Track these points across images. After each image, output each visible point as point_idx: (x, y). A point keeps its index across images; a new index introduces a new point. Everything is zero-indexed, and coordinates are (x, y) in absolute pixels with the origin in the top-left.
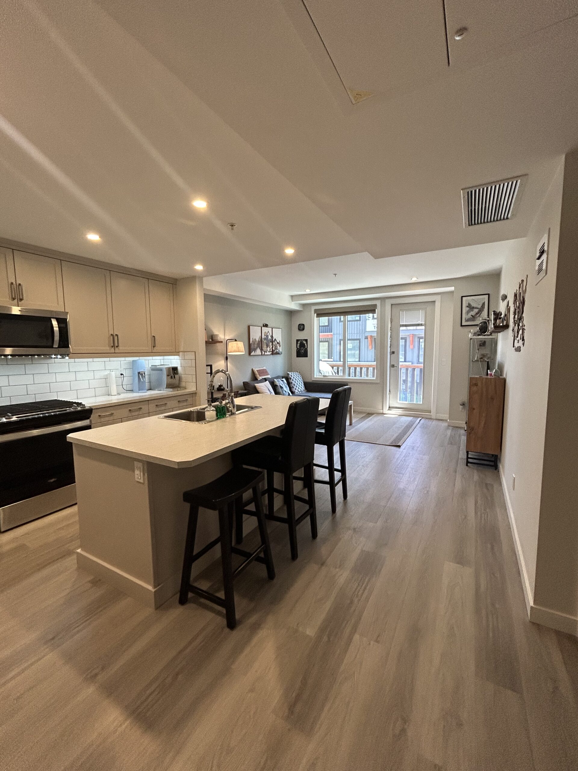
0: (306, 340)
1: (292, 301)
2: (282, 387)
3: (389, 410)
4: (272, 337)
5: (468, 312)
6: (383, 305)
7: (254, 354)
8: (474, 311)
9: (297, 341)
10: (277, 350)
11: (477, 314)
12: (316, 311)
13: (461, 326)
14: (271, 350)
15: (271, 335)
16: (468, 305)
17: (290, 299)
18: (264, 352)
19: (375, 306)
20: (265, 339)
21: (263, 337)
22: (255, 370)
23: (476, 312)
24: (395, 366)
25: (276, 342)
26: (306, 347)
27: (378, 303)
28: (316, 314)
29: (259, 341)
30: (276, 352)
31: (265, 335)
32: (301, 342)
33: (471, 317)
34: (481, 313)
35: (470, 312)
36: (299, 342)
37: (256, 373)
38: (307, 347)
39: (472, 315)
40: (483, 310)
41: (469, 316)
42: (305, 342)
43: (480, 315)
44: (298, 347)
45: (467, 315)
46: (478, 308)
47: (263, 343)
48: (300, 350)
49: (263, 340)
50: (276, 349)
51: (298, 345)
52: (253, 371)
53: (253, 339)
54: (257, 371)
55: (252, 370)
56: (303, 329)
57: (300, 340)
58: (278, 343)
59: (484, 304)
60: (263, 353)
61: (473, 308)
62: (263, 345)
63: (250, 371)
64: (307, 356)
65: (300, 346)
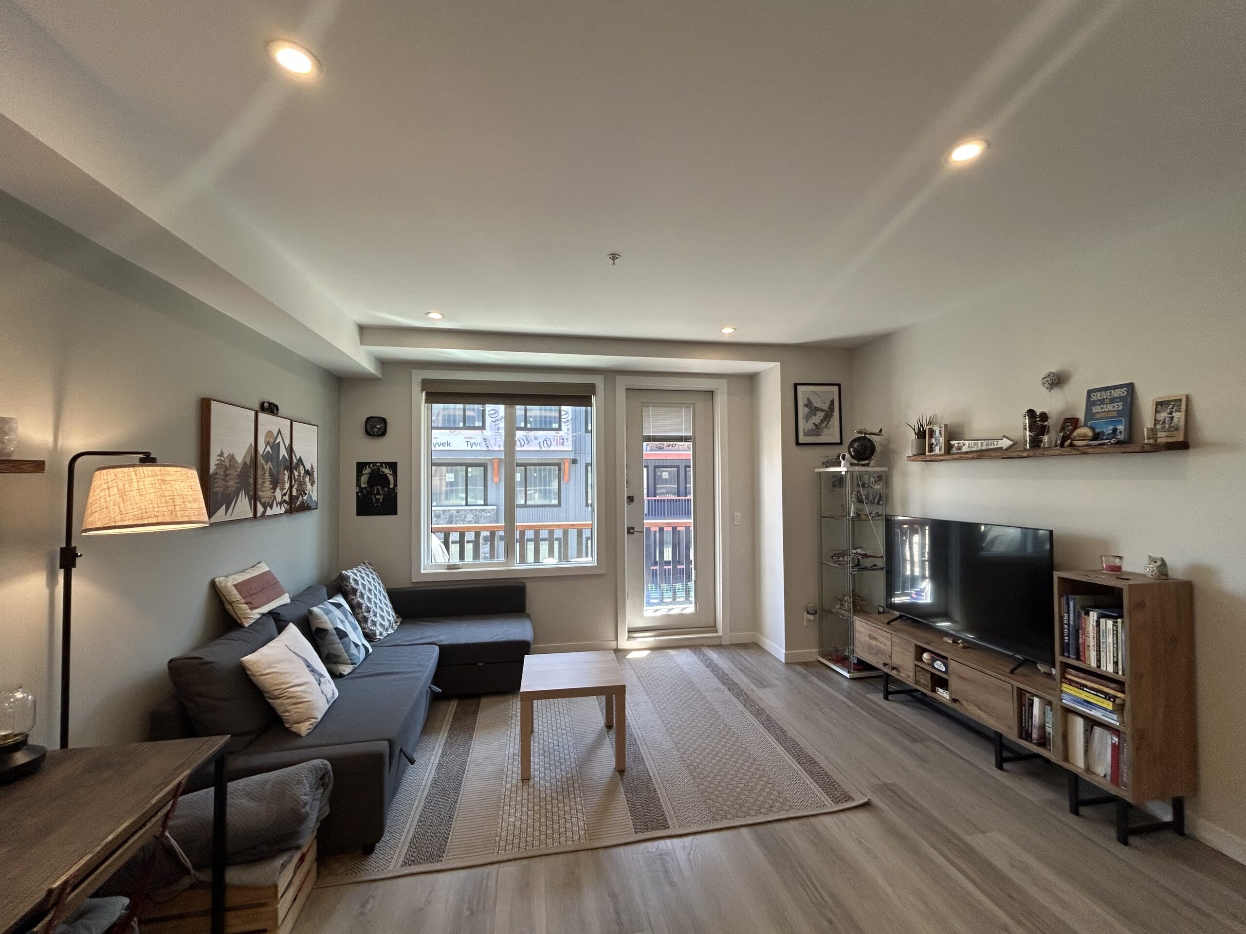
0: (393, 466)
1: (361, 344)
2: (342, 635)
3: (629, 638)
4: (290, 450)
5: (808, 418)
6: (610, 387)
7: (228, 518)
8: (818, 416)
9: (361, 466)
10: (305, 498)
11: (822, 421)
12: (426, 384)
13: (798, 444)
14: (287, 498)
15: (287, 442)
16: (807, 403)
17: (354, 333)
18: (265, 506)
19: (592, 388)
20: (268, 457)
21: (261, 449)
22: (229, 583)
23: (822, 418)
24: (636, 529)
25: (301, 467)
26: (391, 486)
27: (598, 381)
28: (424, 393)
29: (245, 463)
30: (302, 503)
31: (268, 443)
32: (373, 471)
33: (813, 426)
34: (829, 420)
35: (810, 417)
36: (367, 471)
37: (235, 595)
38: (395, 485)
39: (814, 424)
40: (832, 416)
41: (810, 425)
42: (387, 471)
43: (828, 423)
44: (363, 486)
45: (807, 422)
46: (823, 410)
47: (260, 472)
48: (370, 493)
49: (261, 460)
50: (302, 491)
51: (364, 479)
52: (215, 589)
53: (221, 455)
54: (235, 586)
55: (213, 585)
56: (383, 433)
57: (369, 463)
58: (307, 472)
59: (832, 402)
60: (260, 509)
61: (817, 409)
62: (260, 481)
63: (202, 592)
64: (394, 512)
65: (369, 482)
